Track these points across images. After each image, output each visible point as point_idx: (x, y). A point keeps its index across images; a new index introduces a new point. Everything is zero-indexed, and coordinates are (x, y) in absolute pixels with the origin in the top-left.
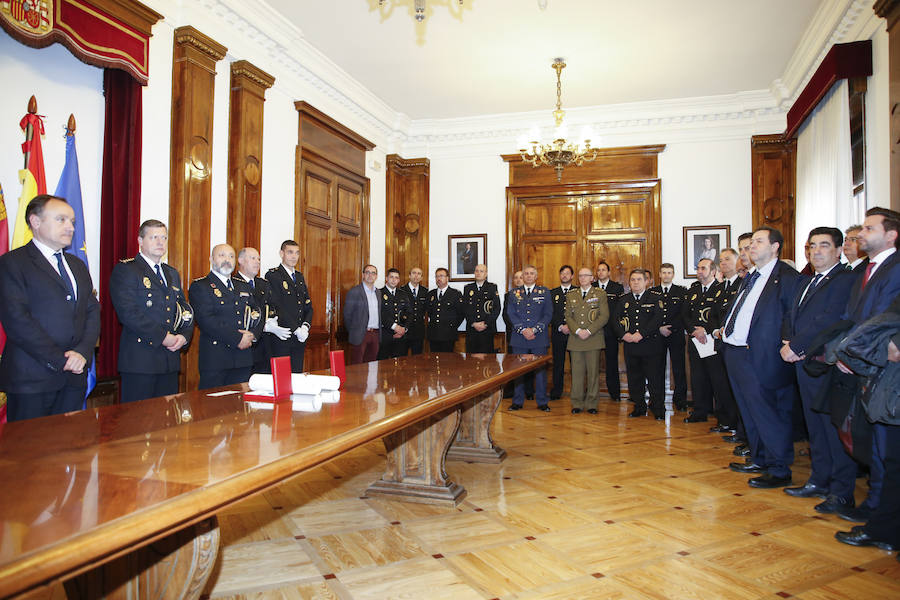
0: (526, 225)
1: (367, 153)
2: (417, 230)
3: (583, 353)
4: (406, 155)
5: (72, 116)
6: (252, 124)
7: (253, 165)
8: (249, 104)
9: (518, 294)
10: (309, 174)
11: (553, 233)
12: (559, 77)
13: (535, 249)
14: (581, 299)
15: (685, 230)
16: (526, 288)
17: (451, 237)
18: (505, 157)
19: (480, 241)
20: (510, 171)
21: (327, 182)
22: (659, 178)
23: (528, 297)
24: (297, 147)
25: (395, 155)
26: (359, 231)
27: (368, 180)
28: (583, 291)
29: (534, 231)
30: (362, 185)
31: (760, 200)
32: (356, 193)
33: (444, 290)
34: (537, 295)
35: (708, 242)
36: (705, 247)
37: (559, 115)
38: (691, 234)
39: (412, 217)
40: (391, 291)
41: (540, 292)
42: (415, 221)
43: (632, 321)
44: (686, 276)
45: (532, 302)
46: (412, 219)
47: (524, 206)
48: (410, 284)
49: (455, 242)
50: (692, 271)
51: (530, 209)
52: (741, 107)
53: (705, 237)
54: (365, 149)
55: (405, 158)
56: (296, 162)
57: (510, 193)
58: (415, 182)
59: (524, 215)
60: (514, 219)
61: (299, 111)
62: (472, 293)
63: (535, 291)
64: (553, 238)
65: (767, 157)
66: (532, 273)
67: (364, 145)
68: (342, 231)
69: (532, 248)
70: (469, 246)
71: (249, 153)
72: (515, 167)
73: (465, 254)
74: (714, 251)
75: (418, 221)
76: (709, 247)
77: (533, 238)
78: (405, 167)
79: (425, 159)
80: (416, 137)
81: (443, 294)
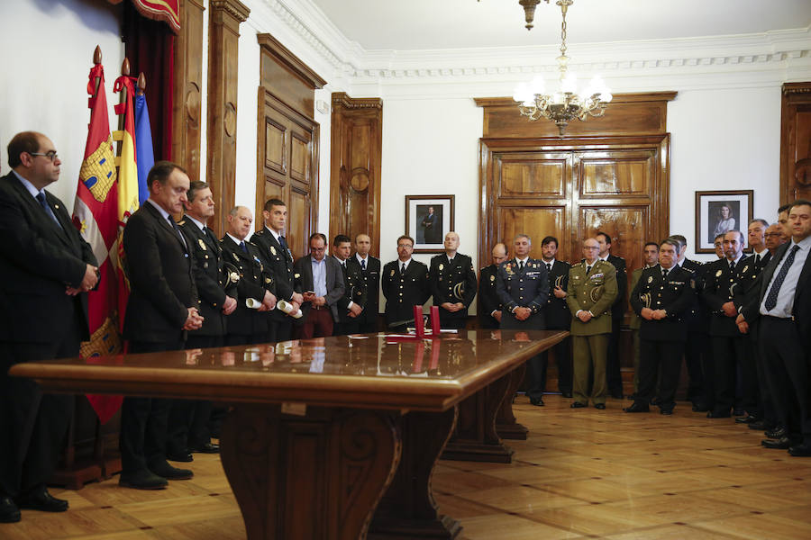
0: (503, 186)
1: (316, 91)
2: (366, 188)
3: (587, 337)
4: (352, 94)
7: (231, 113)
8: (228, 42)
9: (508, 269)
10: (268, 120)
11: (535, 196)
12: (564, 16)
13: (513, 215)
14: (584, 276)
15: (699, 195)
16: (518, 261)
17: (408, 198)
18: (479, 102)
19: (446, 204)
20: (485, 118)
21: (282, 129)
22: (668, 131)
23: (520, 271)
24: (259, 88)
25: (344, 94)
26: (309, 188)
27: (318, 125)
28: (587, 265)
29: (511, 192)
30: (311, 132)
31: (791, 161)
32: (305, 141)
33: (407, 263)
34: (531, 269)
35: (726, 210)
36: (723, 217)
37: (564, 62)
38: (705, 200)
39: (359, 171)
40: (342, 262)
41: (535, 266)
42: (364, 176)
43: (654, 299)
44: (698, 251)
45: (525, 277)
46: (359, 174)
47: (500, 162)
48: (358, 256)
49: (413, 204)
50: (705, 244)
51: (509, 166)
52: (772, 49)
53: (723, 204)
54: (313, 86)
55: (352, 98)
56: (260, 107)
57: (484, 146)
58: (364, 128)
59: (500, 172)
60: (488, 178)
61: (262, 46)
62: (441, 267)
63: (529, 264)
64: (536, 202)
65: (800, 108)
66: (524, 243)
68: (294, 188)
69: (508, 214)
70: (431, 209)
71: (228, 99)
72: (490, 113)
73: (427, 220)
74: (732, 221)
75: (368, 177)
76: (726, 216)
77: (511, 202)
78: (351, 109)
79: (378, 99)
80: (367, 72)
81: (406, 268)
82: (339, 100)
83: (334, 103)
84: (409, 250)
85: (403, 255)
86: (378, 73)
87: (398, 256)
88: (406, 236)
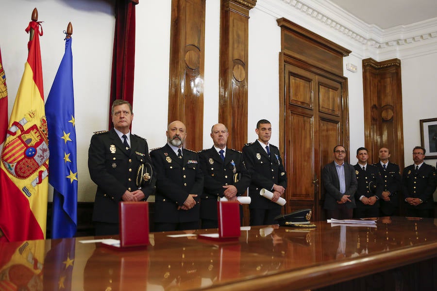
1: (344, 58)
2: (392, 117)
4: (378, 58)
5: (70, 24)
6: (238, 36)
7: (240, 66)
8: (235, 21)
10: (292, 74)
17: (423, 121)
21: (309, 80)
24: (280, 54)
25: (370, 59)
26: (339, 119)
27: (346, 79)
30: (341, 83)
32: (335, 89)
33: (420, 166)
39: (387, 107)
40: (362, 167)
42: (390, 110)
46: (387, 109)
49: (426, 125)
54: (342, 55)
55: (379, 61)
56: (280, 65)
58: (389, 79)
61: (282, 27)
67: (342, 52)
68: (323, 119)
71: (236, 57)
73: (436, 135)
75: (393, 110)
78: (379, 69)
79: (396, 59)
80: (387, 44)
81: (418, 168)
82: (368, 65)
83: (364, 66)
84: (420, 157)
85: (416, 160)
86: (395, 43)
87: (414, 162)
88: (422, 147)
